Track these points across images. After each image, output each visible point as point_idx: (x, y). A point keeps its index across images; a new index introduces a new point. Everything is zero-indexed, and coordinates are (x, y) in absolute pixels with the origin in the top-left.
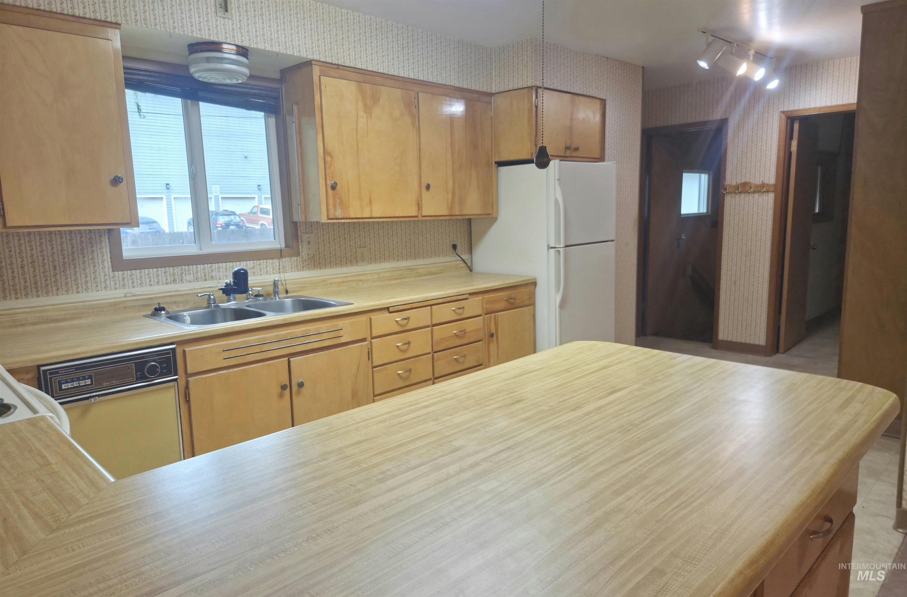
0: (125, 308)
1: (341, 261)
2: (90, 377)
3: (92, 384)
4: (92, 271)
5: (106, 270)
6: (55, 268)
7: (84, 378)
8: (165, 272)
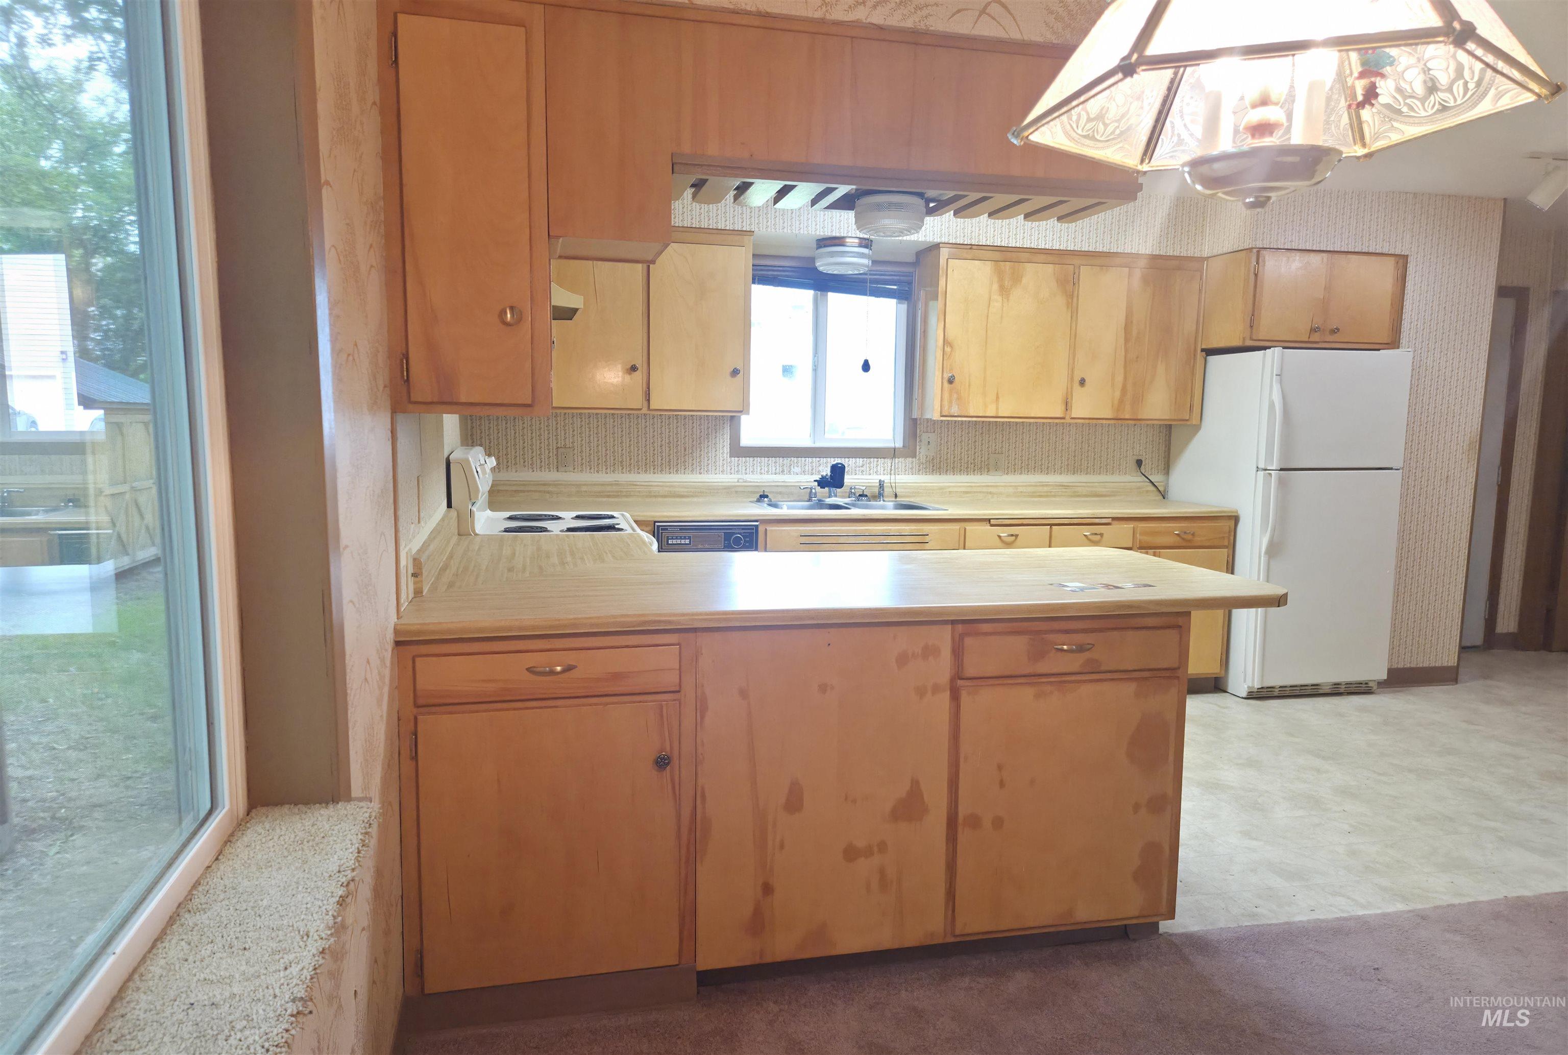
0: (736, 492)
1: (967, 468)
2: (689, 538)
3: (690, 544)
4: (714, 455)
5: (725, 455)
6: (685, 450)
7: (685, 538)
8: (775, 462)
